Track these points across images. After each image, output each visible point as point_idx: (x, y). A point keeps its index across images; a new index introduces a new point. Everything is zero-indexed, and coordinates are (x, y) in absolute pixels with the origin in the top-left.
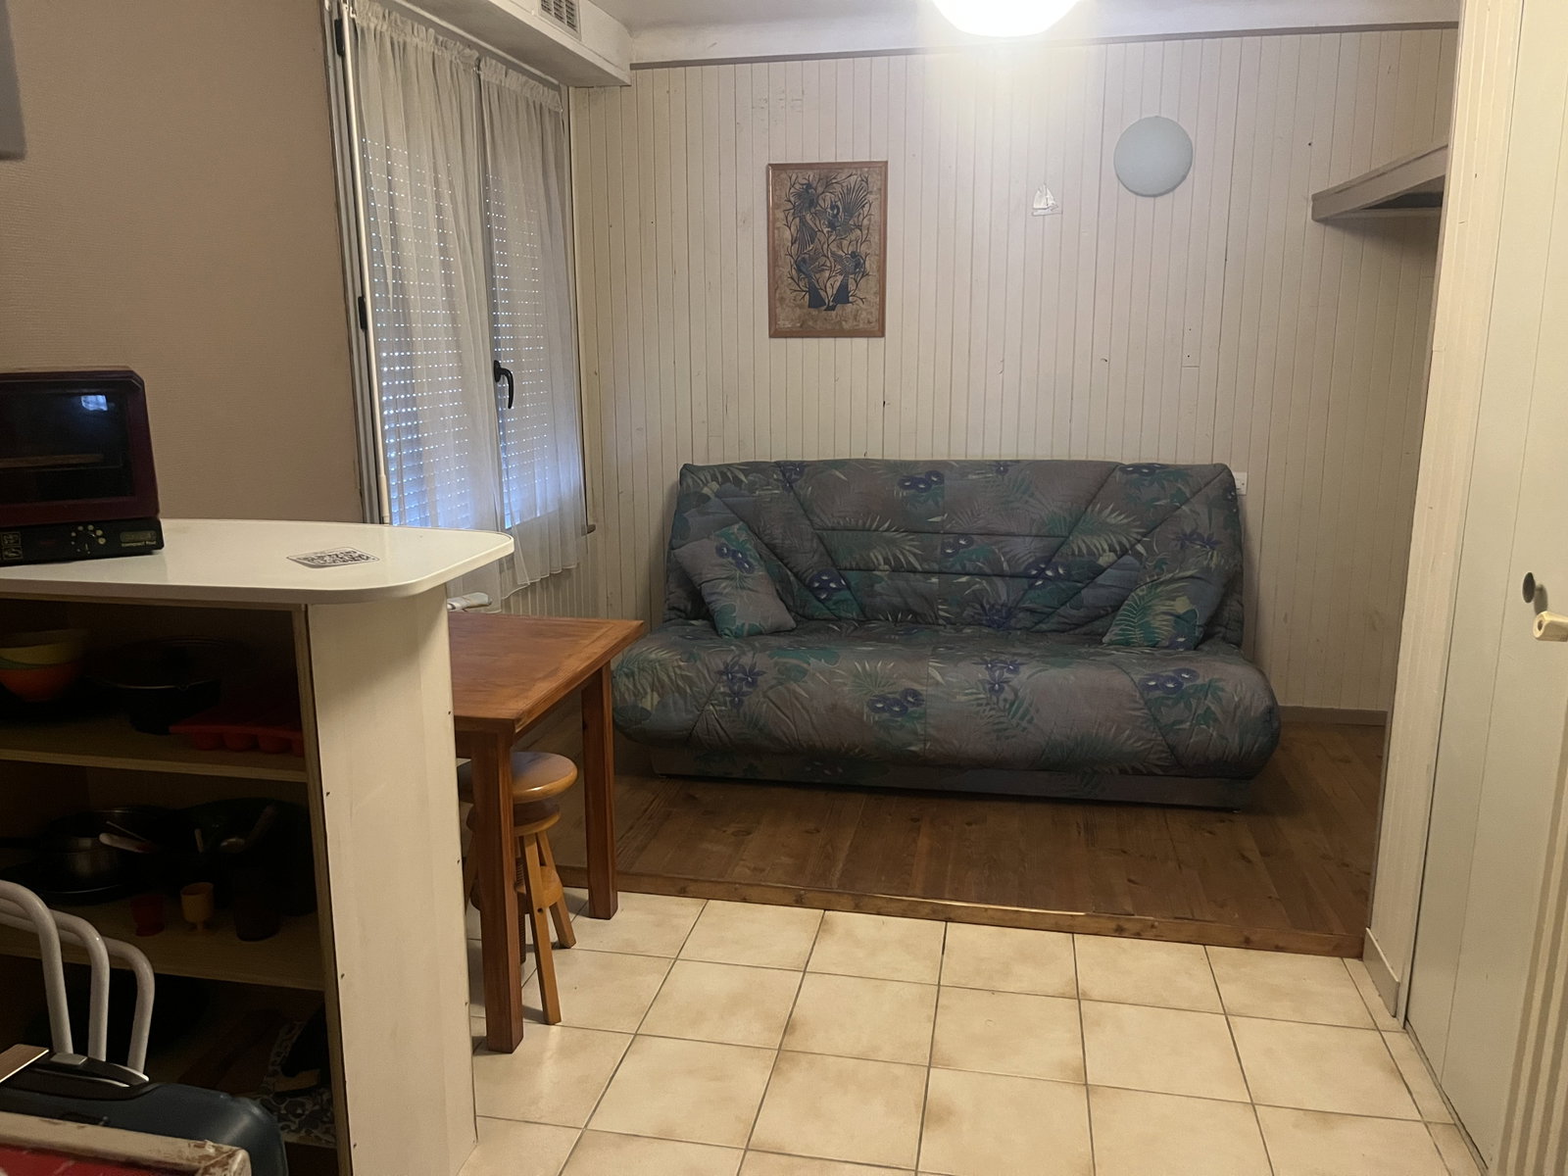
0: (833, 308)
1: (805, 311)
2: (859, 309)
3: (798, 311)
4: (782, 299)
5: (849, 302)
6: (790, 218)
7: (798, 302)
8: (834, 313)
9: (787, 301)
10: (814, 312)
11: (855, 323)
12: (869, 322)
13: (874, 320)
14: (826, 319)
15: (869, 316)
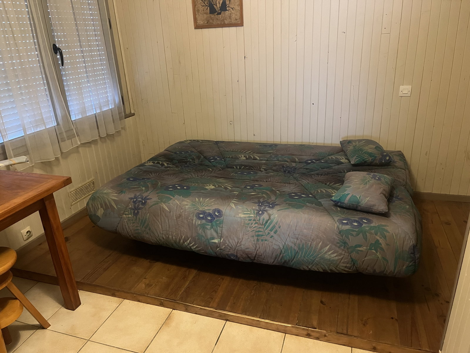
0: (220, 14)
1: (208, 15)
2: (231, 13)
3: (205, 16)
4: (198, 10)
5: (227, 10)
7: (205, 11)
8: (220, 16)
9: (200, 11)
10: (212, 16)
11: (230, 20)
12: (236, 20)
13: (238, 18)
14: (217, 19)
15: (236, 17)
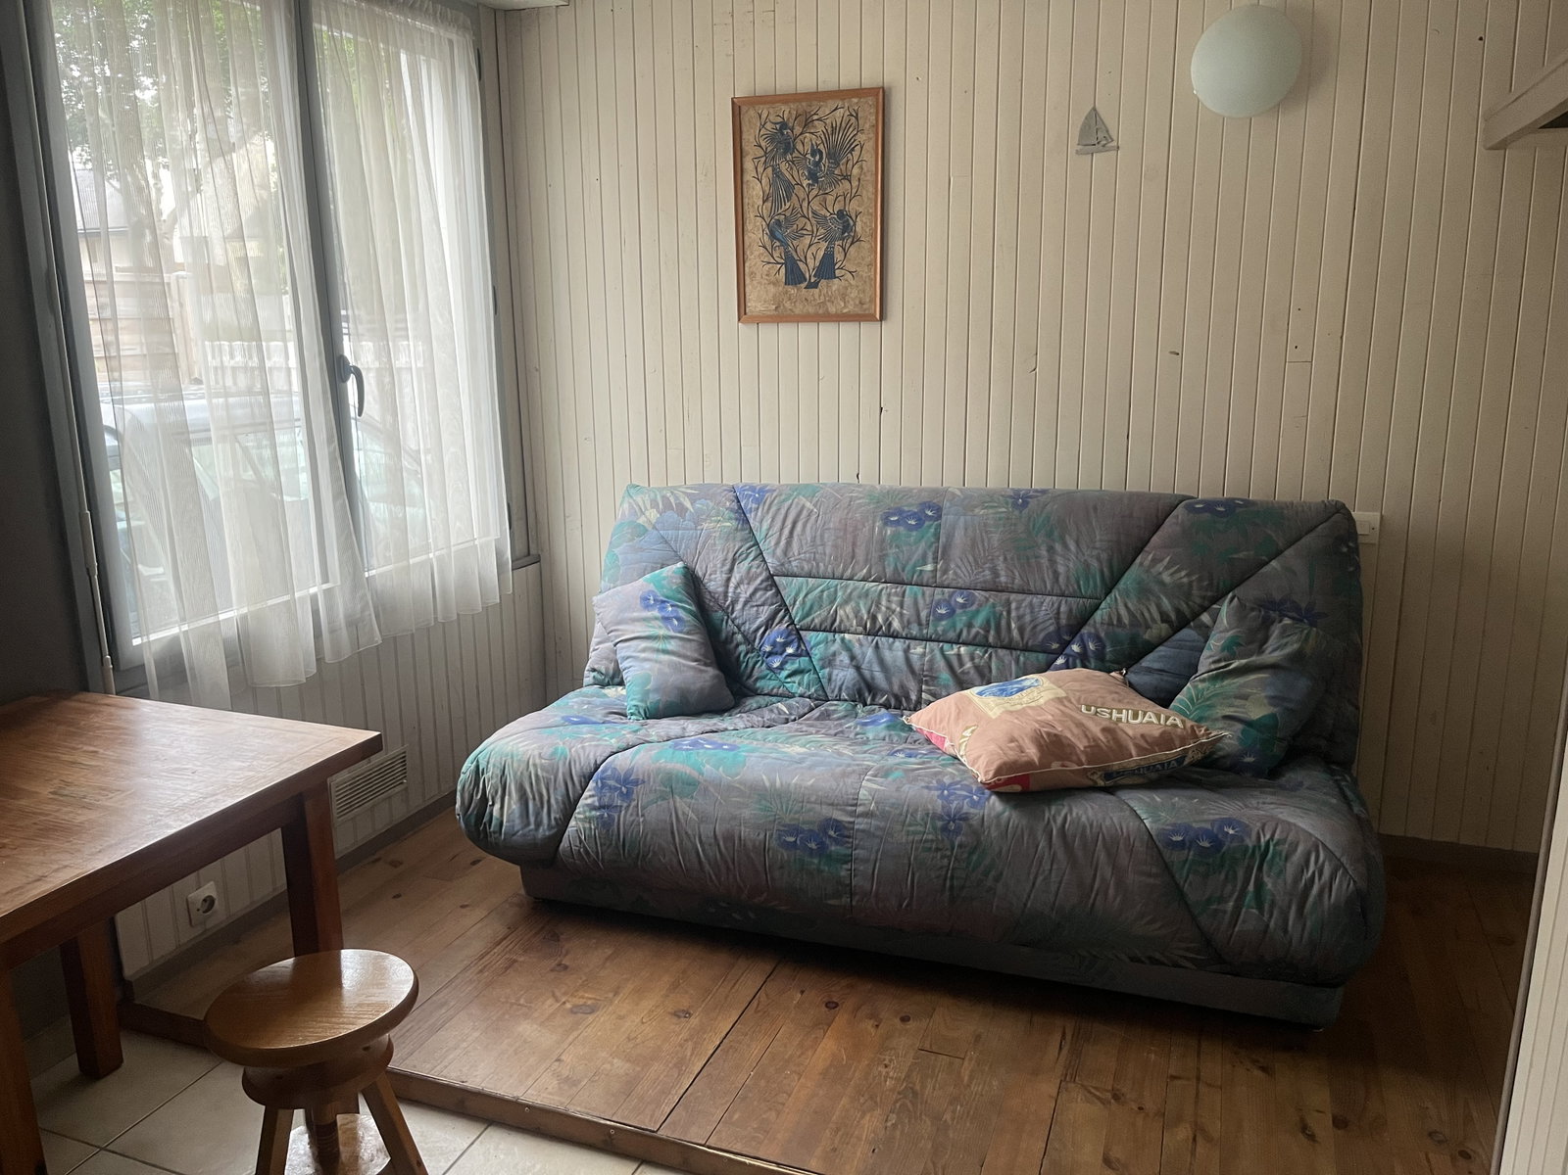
0: (815, 285)
1: (780, 289)
2: (848, 285)
3: (772, 289)
4: (753, 274)
5: (835, 278)
6: (760, 170)
7: (773, 279)
8: (816, 291)
9: (759, 276)
10: (792, 290)
11: (843, 304)
12: (861, 303)
13: (867, 300)
14: (806, 299)
15: (861, 295)
